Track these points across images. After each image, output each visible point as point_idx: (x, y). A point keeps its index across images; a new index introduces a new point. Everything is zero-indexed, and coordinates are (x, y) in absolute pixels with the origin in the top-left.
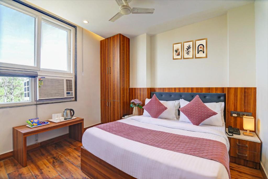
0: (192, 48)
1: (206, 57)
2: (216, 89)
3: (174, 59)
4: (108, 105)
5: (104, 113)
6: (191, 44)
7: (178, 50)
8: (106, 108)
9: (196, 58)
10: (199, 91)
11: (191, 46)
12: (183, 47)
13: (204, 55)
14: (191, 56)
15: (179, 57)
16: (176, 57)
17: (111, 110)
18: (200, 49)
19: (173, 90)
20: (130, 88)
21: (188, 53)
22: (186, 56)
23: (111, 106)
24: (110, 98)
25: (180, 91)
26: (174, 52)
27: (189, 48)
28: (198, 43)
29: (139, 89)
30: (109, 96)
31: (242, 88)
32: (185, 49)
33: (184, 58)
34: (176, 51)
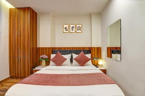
0: (74, 28)
1: (82, 32)
2: (87, 48)
3: (63, 32)
4: (18, 61)
5: (13, 68)
6: (74, 26)
7: (66, 28)
8: (15, 64)
9: (77, 32)
10: (80, 49)
11: (74, 27)
12: (69, 27)
13: (81, 31)
14: (74, 31)
15: (67, 32)
16: (65, 31)
17: (21, 65)
18: (78, 29)
19: (67, 48)
20: (37, 48)
21: (72, 30)
22: (71, 31)
23: (20, 62)
24: (19, 56)
25: (70, 49)
26: (64, 29)
27: (73, 27)
28: (78, 26)
29: (45, 48)
30: (19, 54)
31: (97, 47)
32: (71, 28)
33: (70, 32)
34: (65, 28)
